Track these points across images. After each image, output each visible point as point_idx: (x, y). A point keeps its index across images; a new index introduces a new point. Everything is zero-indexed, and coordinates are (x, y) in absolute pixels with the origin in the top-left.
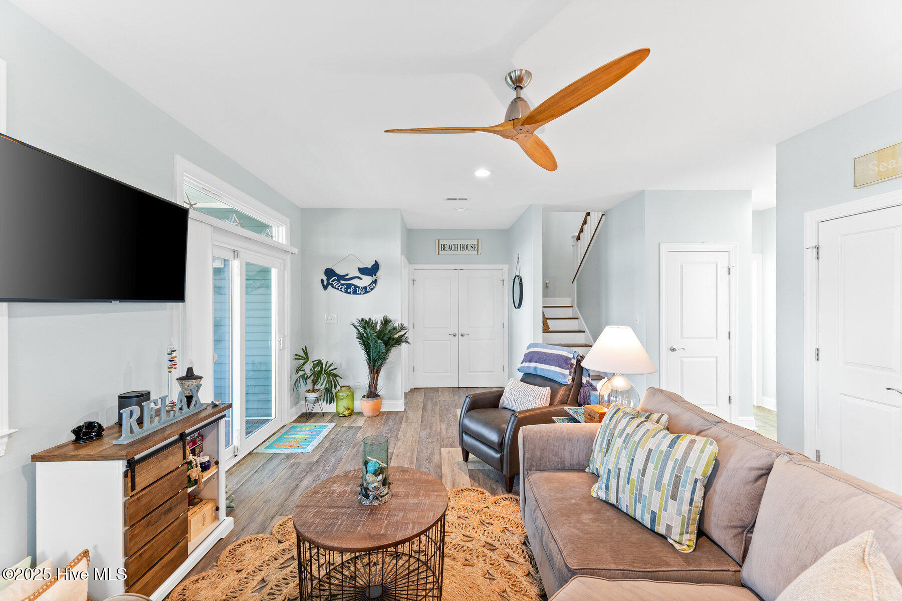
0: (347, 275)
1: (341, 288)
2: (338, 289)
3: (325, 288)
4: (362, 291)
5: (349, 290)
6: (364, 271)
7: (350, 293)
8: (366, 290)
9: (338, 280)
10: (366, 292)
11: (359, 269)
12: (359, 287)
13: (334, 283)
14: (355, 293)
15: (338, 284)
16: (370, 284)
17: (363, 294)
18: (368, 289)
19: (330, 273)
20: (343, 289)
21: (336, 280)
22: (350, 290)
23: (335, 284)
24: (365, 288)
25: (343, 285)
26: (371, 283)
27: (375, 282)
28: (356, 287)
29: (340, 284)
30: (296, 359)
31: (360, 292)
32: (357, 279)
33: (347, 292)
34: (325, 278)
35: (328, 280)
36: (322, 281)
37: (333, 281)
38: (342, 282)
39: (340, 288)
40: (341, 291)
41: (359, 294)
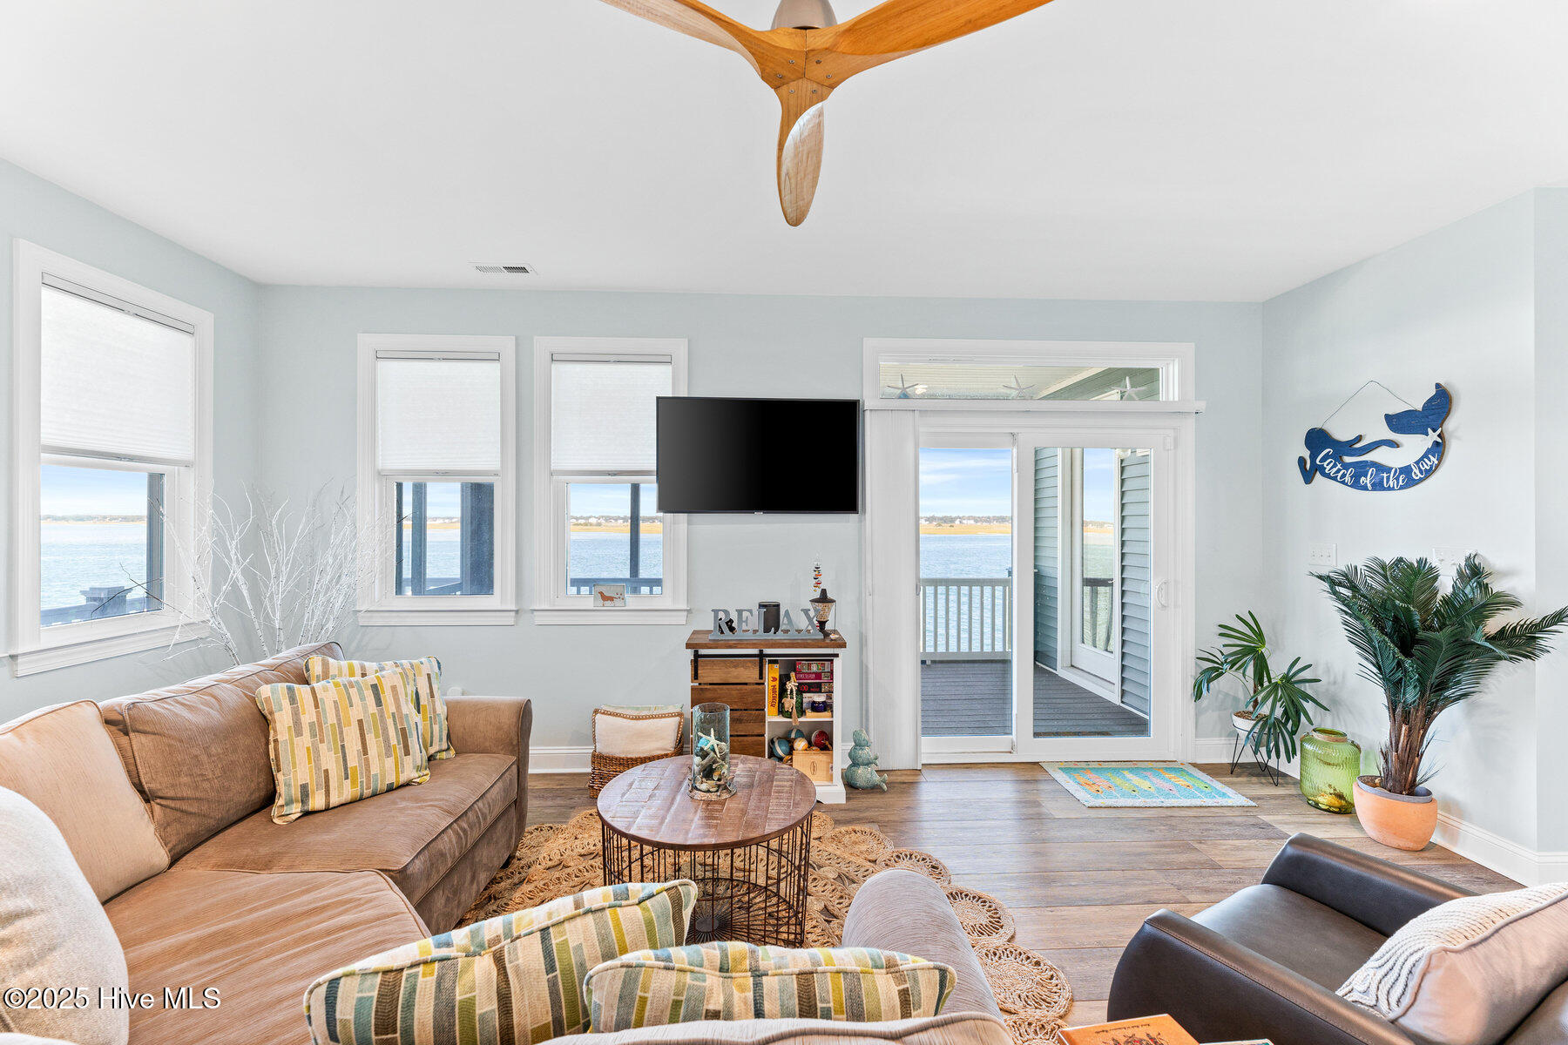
0: (1359, 438)
1: (1344, 476)
2: (1335, 479)
3: (1308, 477)
4: (1397, 479)
5: (1363, 479)
6: (1402, 422)
7: (1365, 488)
8: (1408, 478)
9: (1338, 457)
10: (1411, 483)
11: (1389, 419)
12: (1388, 470)
13: (1325, 464)
14: (1378, 486)
15: (1335, 466)
16: (1422, 459)
17: (1402, 488)
18: (1416, 475)
19: (1317, 439)
20: (1347, 479)
21: (1331, 457)
22: (1366, 480)
23: (1327, 465)
24: (1406, 470)
25: (1346, 466)
26: (1425, 456)
27: (1439, 448)
28: (1381, 468)
29: (1339, 466)
30: (1221, 635)
31: (1391, 483)
32: (1384, 448)
33: (1356, 485)
34: (1306, 454)
35: (1313, 457)
36: (1302, 461)
37: (1323, 460)
38: (1347, 459)
39: (1340, 475)
40: (1343, 483)
41: (1389, 489)
